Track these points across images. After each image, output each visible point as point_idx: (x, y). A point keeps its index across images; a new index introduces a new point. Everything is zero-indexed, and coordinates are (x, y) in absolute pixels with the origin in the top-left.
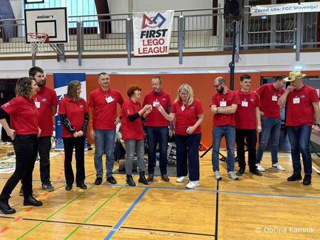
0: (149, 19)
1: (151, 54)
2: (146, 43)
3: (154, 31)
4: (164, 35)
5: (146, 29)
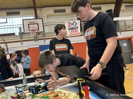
0: (71, 24)
1: (73, 36)
2: (71, 32)
3: (73, 28)
4: (77, 29)
5: (70, 27)
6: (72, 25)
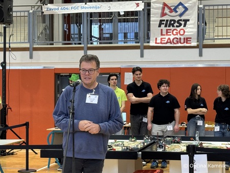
6: (171, 12)
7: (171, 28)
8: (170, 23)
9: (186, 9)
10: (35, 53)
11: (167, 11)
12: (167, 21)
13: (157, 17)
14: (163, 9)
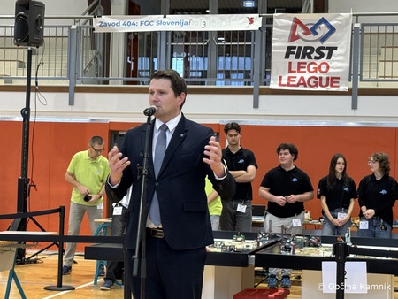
6: (306, 34)
7: (306, 60)
8: (305, 53)
9: (332, 29)
10: (78, 95)
11: (300, 31)
12: (300, 48)
13: (283, 42)
14: (294, 28)
